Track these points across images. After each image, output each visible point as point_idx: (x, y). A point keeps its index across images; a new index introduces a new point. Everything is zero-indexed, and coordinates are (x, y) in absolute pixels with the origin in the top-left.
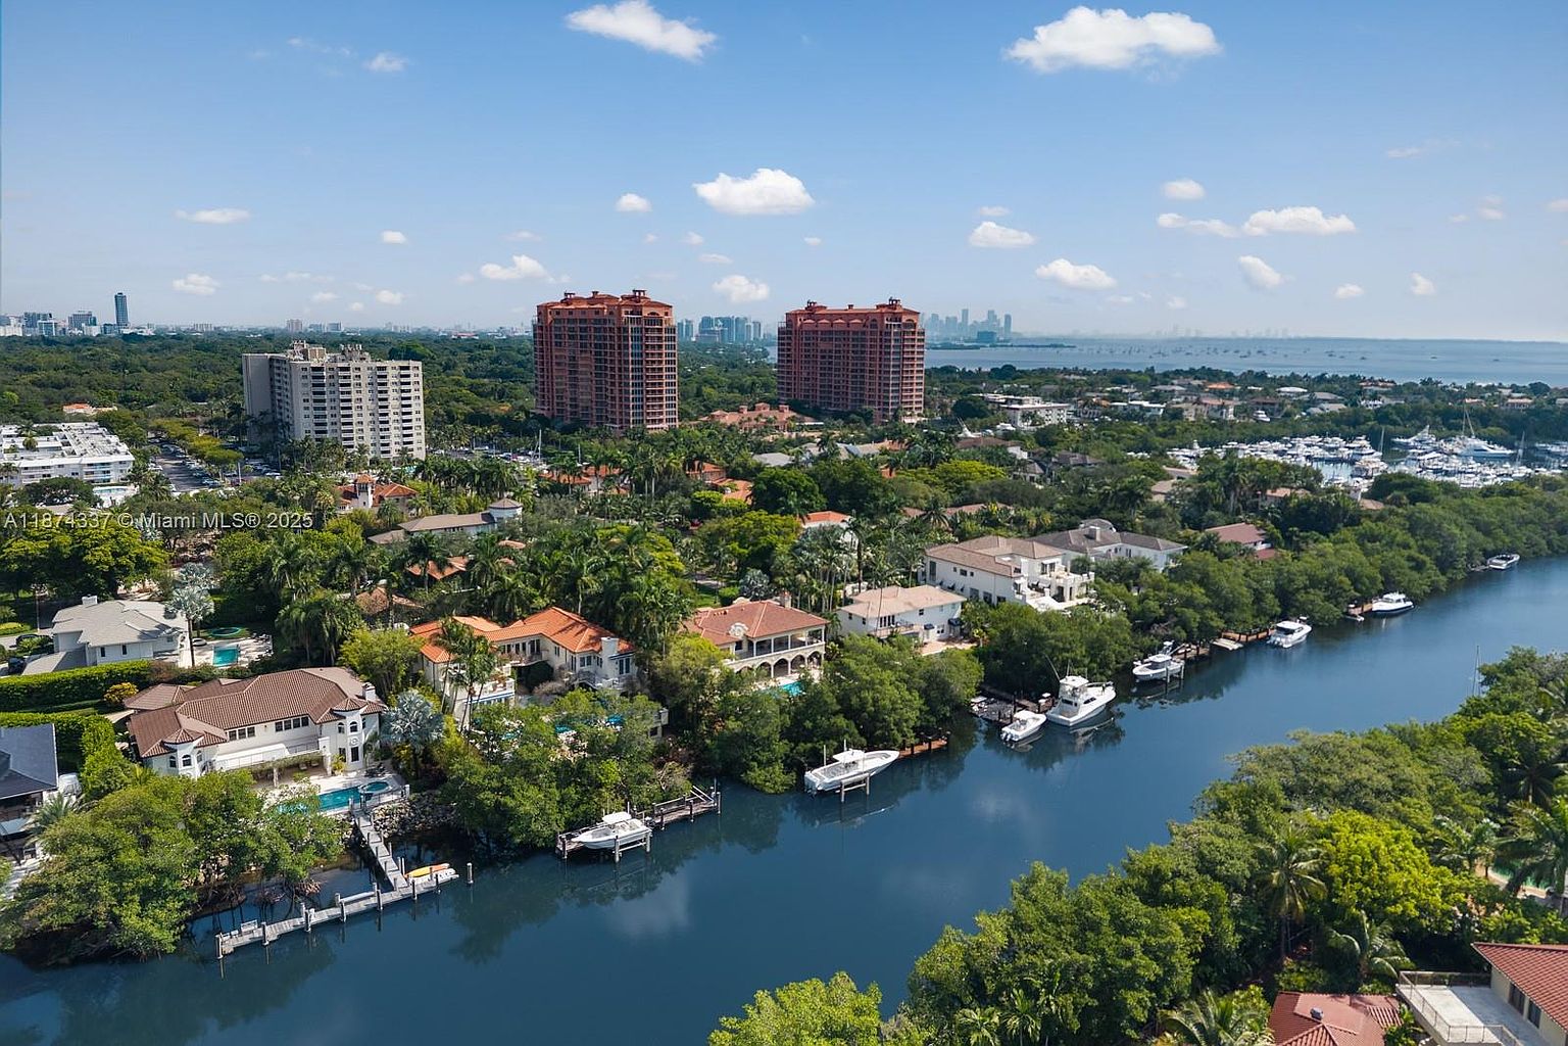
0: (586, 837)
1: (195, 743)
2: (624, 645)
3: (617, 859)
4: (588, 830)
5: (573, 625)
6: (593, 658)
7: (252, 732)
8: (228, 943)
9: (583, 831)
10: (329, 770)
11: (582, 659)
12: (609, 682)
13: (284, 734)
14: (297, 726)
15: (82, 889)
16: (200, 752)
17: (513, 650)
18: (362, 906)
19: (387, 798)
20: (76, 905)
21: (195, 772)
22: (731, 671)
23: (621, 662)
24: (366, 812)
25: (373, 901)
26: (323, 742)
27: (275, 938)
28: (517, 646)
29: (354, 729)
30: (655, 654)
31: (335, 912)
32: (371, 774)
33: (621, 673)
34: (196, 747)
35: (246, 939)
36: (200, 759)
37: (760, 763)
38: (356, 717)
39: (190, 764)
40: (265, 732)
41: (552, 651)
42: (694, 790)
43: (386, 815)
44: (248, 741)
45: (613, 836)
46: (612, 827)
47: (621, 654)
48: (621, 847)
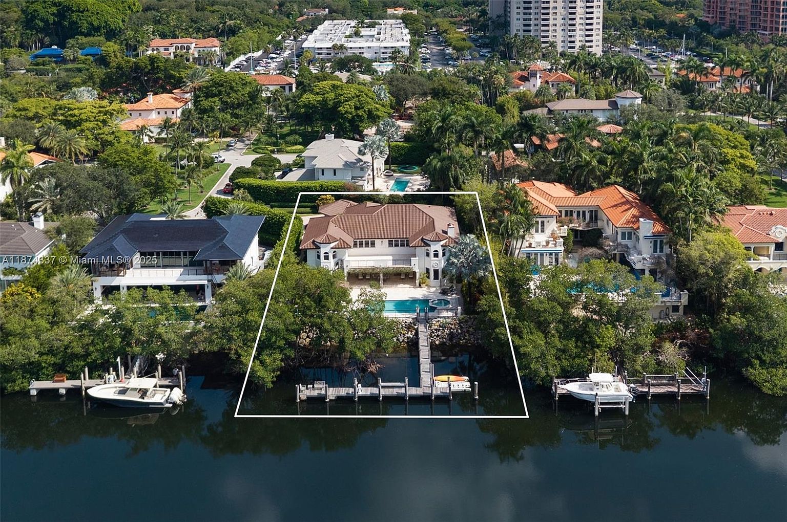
0: (574, 387)
1: (332, 245)
2: (659, 228)
3: (597, 413)
4: (576, 381)
5: (623, 203)
6: (631, 234)
7: (373, 244)
8: (304, 392)
9: (572, 381)
10: (417, 282)
11: (623, 234)
12: (642, 257)
13: (394, 250)
14: (402, 245)
15: (225, 330)
16: (335, 252)
17: (575, 215)
18: (394, 392)
19: (445, 314)
20: (219, 340)
21: (330, 265)
22: (750, 270)
23: (655, 242)
24: (427, 321)
25: (403, 390)
26: (414, 261)
27: (334, 398)
28: (578, 212)
29: (436, 255)
30: (682, 241)
31: (375, 390)
32: (444, 292)
33: (655, 251)
34: (332, 248)
35: (315, 393)
36: (334, 257)
37: (763, 363)
38: (437, 247)
39: (328, 259)
40: (382, 246)
41: (605, 222)
42: (686, 371)
43: (440, 327)
44: (369, 250)
45: (594, 393)
46: (597, 384)
47: (654, 235)
48: (602, 404)
